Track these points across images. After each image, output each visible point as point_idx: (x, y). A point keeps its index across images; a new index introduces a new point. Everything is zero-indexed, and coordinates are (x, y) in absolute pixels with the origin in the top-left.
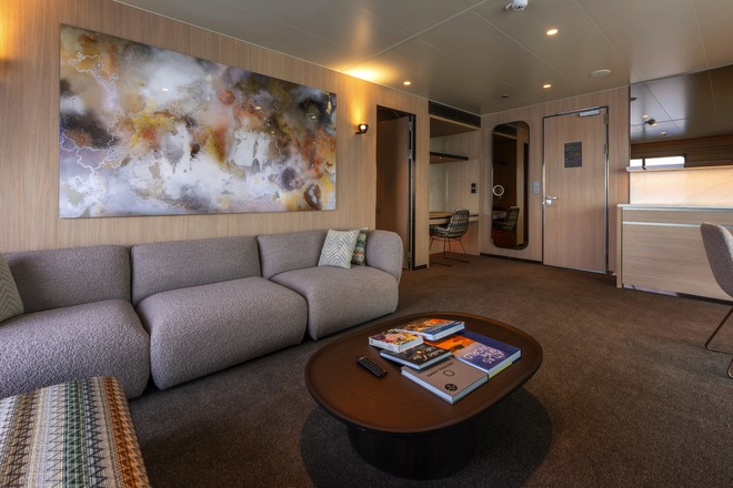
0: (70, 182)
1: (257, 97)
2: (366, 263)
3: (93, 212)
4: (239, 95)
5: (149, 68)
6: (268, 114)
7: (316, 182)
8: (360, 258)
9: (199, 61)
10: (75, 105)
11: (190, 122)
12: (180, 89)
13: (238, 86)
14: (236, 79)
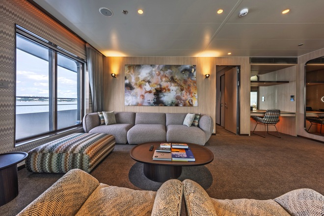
0: (126, 98)
1: (167, 72)
2: (198, 126)
3: (130, 105)
4: (162, 73)
5: (140, 70)
6: (170, 76)
7: (191, 98)
8: (196, 124)
9: (151, 65)
10: (127, 81)
11: (149, 82)
12: (147, 74)
13: (162, 70)
14: (161, 68)
